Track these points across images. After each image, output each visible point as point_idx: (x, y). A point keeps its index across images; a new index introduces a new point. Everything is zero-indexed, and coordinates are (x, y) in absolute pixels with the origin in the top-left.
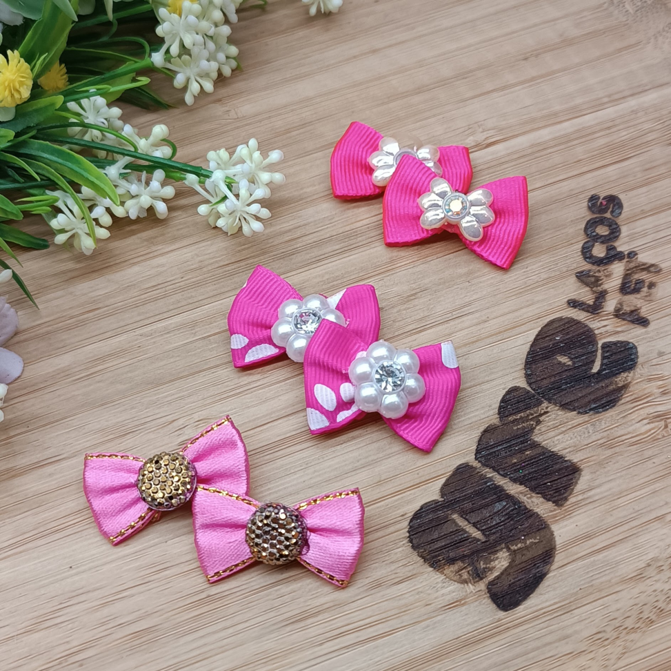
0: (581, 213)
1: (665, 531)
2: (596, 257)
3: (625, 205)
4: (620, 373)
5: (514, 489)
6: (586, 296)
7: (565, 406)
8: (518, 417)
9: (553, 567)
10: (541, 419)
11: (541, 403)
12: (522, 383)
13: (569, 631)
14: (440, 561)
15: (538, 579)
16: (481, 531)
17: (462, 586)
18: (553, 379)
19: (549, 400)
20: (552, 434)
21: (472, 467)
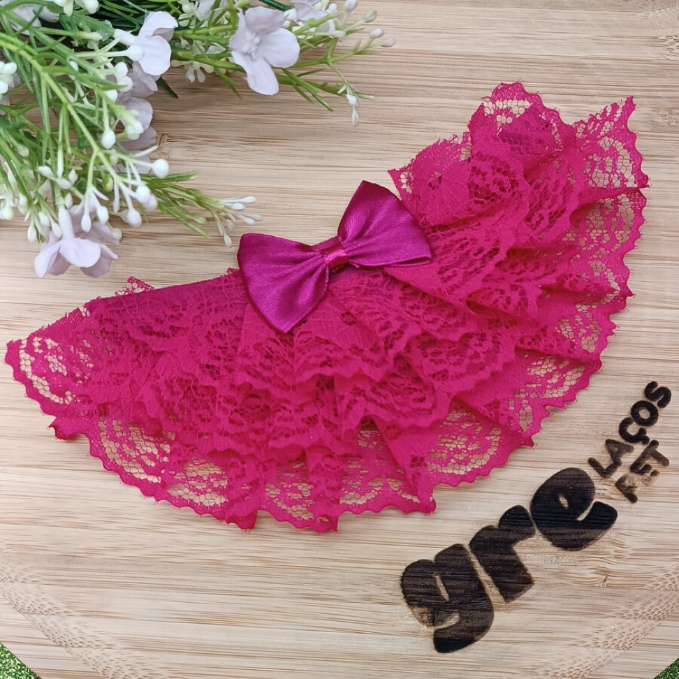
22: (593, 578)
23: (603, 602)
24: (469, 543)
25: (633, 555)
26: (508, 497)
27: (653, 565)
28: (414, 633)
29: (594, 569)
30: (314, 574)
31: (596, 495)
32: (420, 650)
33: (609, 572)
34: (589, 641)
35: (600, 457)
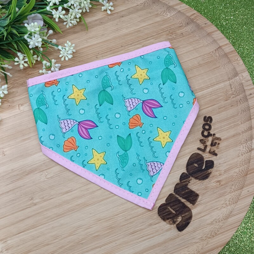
0: (202, 122)
1: (218, 212)
2: (205, 135)
3: (213, 120)
4: (209, 169)
5: (183, 200)
6: (202, 147)
7: (196, 178)
8: (184, 181)
9: (192, 221)
10: (190, 181)
11: (190, 177)
12: (185, 171)
13: (195, 237)
14: (165, 219)
15: (188, 223)
16: (175, 211)
17: (170, 225)
18: (193, 171)
19: (192, 176)
20: (192, 186)
21: (173, 194)
22: (216, 185)
23: (223, 191)
24: (173, 192)
25: (224, 172)
26: (179, 171)
27: (232, 173)
28: (170, 229)
29: (215, 182)
30: (130, 225)
31: (205, 159)
32: (174, 234)
33: (220, 181)
34: (224, 206)
35: (200, 146)
